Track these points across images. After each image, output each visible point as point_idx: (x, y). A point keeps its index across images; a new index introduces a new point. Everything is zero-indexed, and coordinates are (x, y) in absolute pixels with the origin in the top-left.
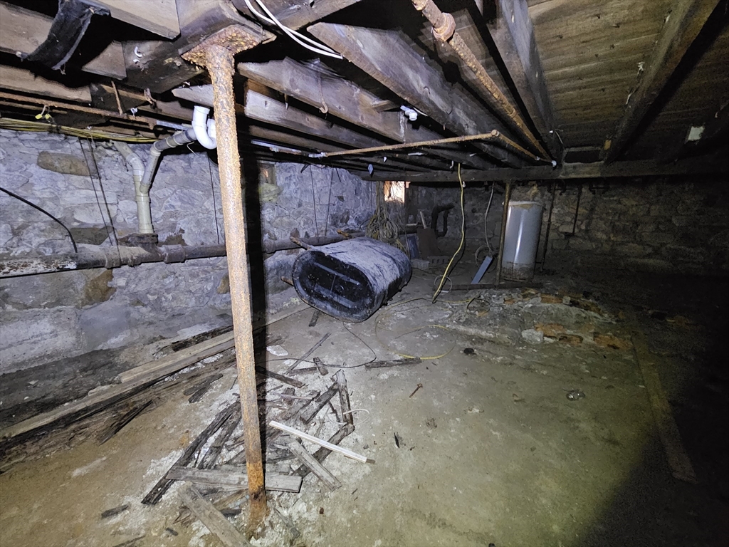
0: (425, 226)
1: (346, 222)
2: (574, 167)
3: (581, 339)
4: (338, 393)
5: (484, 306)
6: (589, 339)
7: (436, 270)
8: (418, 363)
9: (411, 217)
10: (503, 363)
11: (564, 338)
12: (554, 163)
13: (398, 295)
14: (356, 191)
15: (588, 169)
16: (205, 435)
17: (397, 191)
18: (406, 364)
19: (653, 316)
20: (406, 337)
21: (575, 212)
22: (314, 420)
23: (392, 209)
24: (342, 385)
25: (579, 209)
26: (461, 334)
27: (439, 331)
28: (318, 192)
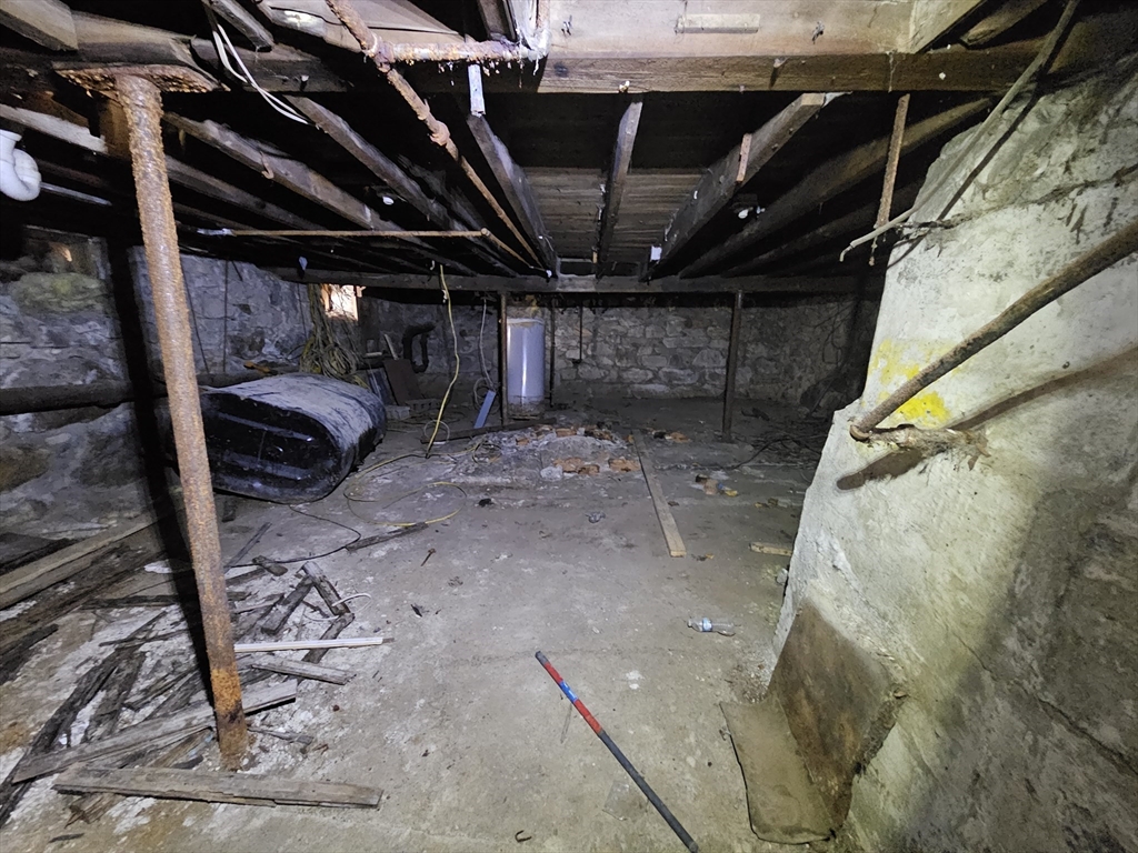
0: (394, 355)
1: (260, 349)
2: (570, 279)
3: (598, 468)
4: (314, 589)
5: (494, 451)
6: (605, 468)
7: (421, 418)
8: (423, 528)
9: (371, 343)
10: (526, 506)
11: (583, 470)
12: (549, 273)
13: (371, 456)
14: (271, 297)
15: (583, 282)
16: (70, 708)
17: (343, 301)
18: (408, 533)
19: (656, 436)
20: (398, 504)
21: (578, 333)
22: (286, 626)
23: (338, 330)
24: (317, 576)
25: (583, 331)
26: (471, 486)
27: (443, 489)
28: (198, 296)
